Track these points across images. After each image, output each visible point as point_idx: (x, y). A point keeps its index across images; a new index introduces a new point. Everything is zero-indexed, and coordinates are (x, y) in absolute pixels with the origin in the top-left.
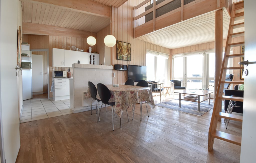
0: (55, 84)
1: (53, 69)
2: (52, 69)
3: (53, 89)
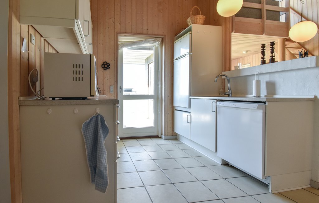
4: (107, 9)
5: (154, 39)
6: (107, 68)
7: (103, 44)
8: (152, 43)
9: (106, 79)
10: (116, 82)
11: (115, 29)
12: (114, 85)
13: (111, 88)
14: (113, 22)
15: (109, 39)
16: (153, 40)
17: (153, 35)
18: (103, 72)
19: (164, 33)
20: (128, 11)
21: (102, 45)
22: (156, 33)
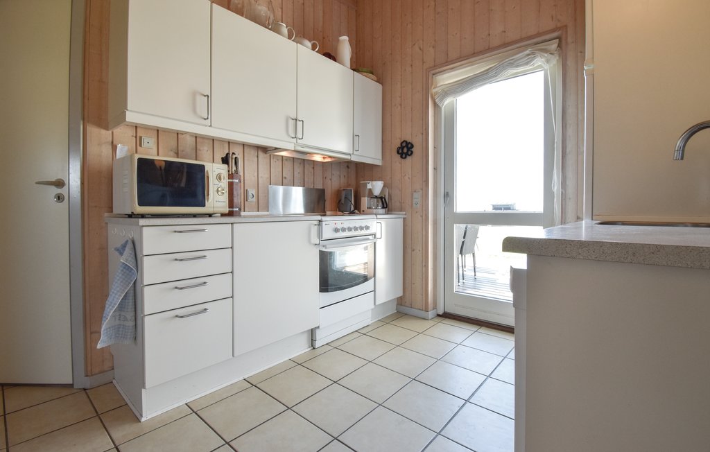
0: (151, 271)
1: (114, 148)
2: (106, 150)
3: (129, 315)
4: (409, 26)
5: (528, 52)
6: (407, 154)
7: (401, 105)
8: (527, 64)
9: (406, 178)
10: (424, 183)
11: (423, 63)
12: (422, 189)
13: (415, 195)
14: (420, 49)
15: (412, 89)
16: (528, 55)
17: (521, 40)
18: (401, 163)
19: (559, 21)
20: (452, 9)
21: (399, 107)
22: (532, 31)
